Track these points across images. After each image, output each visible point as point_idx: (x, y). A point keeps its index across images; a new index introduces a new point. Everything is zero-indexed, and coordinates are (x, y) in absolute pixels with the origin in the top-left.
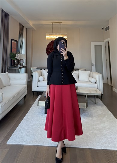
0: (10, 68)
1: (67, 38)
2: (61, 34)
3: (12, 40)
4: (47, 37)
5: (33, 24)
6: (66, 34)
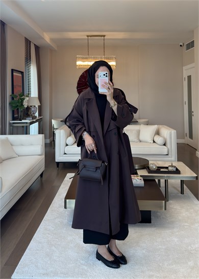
0: (13, 123)
1: (116, 64)
2: (105, 56)
3: (13, 71)
6: (114, 57)
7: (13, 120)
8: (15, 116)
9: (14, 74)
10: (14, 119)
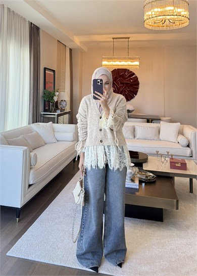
0: (44, 114)
1: (140, 64)
2: (129, 57)
3: (45, 69)
4: (104, 63)
5: (81, 42)
6: (138, 57)
7: (44, 112)
8: (46, 108)
9: (47, 72)
10: (45, 110)
